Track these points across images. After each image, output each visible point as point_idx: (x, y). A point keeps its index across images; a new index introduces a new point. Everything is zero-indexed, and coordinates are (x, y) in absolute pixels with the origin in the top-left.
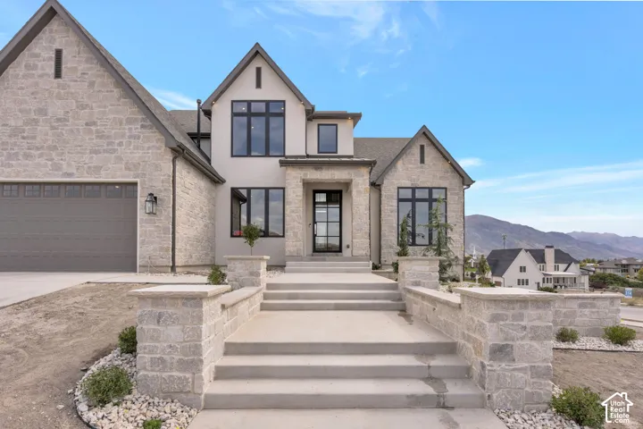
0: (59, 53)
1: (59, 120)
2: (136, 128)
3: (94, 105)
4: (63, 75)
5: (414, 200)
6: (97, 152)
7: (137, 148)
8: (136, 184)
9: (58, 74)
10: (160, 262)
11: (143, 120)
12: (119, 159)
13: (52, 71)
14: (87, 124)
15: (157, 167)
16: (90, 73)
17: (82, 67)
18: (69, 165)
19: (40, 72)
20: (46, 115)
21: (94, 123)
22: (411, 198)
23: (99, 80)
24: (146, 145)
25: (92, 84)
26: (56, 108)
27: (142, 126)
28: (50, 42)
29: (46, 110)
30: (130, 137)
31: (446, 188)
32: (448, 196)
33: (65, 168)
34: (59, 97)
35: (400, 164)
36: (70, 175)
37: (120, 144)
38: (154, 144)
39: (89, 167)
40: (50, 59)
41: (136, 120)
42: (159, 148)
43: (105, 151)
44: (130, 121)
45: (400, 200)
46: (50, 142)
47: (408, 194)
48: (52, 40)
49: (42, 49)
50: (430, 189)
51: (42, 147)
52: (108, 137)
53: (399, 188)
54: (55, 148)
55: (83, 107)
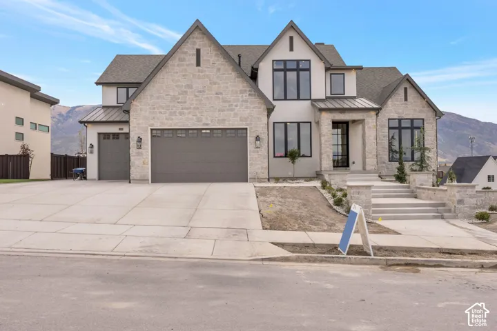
0: (198, 51)
1: (200, 92)
2: (246, 96)
3: (221, 82)
4: (201, 65)
5: (400, 128)
6: (223, 111)
7: (247, 108)
8: (246, 129)
9: (198, 64)
10: (262, 176)
11: (250, 91)
12: (236, 115)
13: (194, 61)
14: (217, 94)
15: (258, 118)
16: (217, 63)
17: (213, 59)
18: (207, 119)
19: (188, 63)
20: (192, 88)
21: (221, 94)
22: (398, 127)
23: (222, 67)
24: (252, 106)
25: (219, 70)
26: (198, 85)
27: (250, 95)
28: (193, 44)
29: (192, 86)
30: (243, 101)
31: (423, 119)
32: (425, 124)
33: (204, 121)
34: (199, 78)
35: (390, 102)
36: (207, 124)
37: (236, 106)
38: (257, 105)
39: (218, 120)
40: (193, 55)
41: (246, 90)
42: (260, 108)
43: (228, 110)
44: (242, 92)
45: (390, 128)
46: (195, 105)
47: (396, 124)
48: (194, 43)
49: (189, 50)
50: (412, 120)
51: (190, 108)
52: (230, 102)
53: (389, 119)
54: (198, 108)
55: (215, 83)
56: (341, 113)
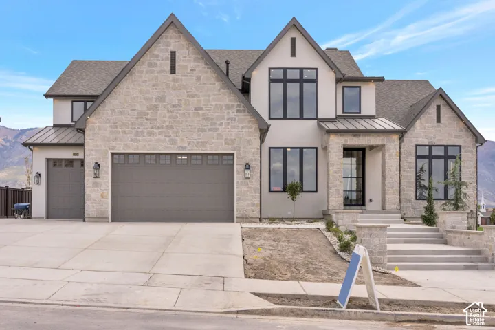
0: (173, 54)
1: (174, 106)
2: (232, 112)
3: (201, 94)
4: (177, 71)
5: (430, 157)
6: (204, 131)
7: (234, 127)
8: (233, 154)
9: (173, 71)
10: (251, 214)
11: (238, 106)
12: (220, 136)
13: (168, 68)
14: (196, 109)
15: (249, 141)
16: (197, 69)
17: (192, 64)
18: (182, 140)
19: (159, 69)
20: (164, 101)
21: (201, 109)
22: (428, 155)
23: (203, 76)
24: (241, 125)
25: (199, 79)
26: (172, 98)
27: (238, 111)
28: (167, 46)
29: (164, 98)
30: (228, 119)
31: (460, 146)
32: (462, 154)
33: (179, 143)
34: (174, 88)
35: (418, 123)
36: (184, 148)
37: (221, 125)
38: (247, 124)
39: (198, 142)
40: (166, 59)
41: (233, 106)
42: (251, 128)
43: (210, 130)
44: (228, 107)
45: (418, 157)
46: (168, 123)
47: (425, 152)
48: (168, 45)
49: (161, 53)
50: (446, 147)
51: (162, 127)
52: (212, 119)
53: (417, 146)
54: (172, 127)
55: (193, 96)
56: (355, 136)
